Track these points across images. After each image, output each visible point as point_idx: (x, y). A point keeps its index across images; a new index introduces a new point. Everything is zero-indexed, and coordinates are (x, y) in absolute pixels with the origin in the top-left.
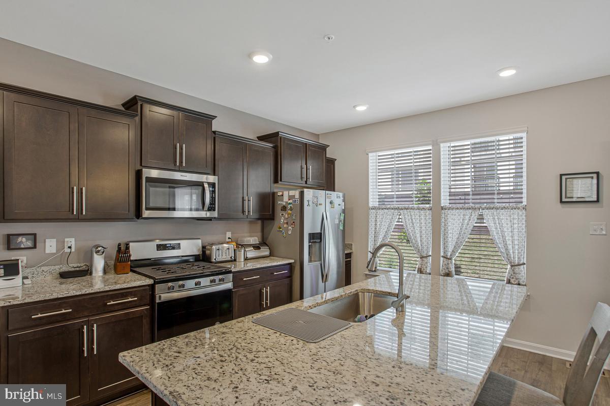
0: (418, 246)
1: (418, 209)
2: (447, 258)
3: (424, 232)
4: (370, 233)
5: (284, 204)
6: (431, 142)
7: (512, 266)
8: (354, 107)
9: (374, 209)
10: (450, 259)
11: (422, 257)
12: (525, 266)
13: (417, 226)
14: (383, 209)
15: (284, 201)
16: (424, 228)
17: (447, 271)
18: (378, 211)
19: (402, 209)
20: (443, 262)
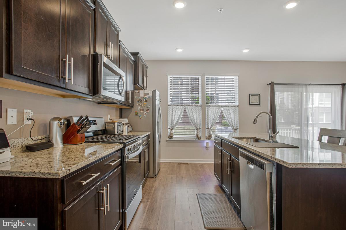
0: (195, 124)
1: (195, 106)
2: (209, 129)
3: (198, 117)
4: (169, 118)
5: (140, 98)
6: (201, 74)
7: (234, 130)
8: (176, 49)
9: (171, 105)
10: (210, 129)
11: (197, 129)
12: (238, 129)
13: (194, 114)
14: (176, 106)
15: (140, 96)
16: (198, 115)
17: (209, 135)
18: (174, 107)
19: (187, 106)
20: (207, 130)
